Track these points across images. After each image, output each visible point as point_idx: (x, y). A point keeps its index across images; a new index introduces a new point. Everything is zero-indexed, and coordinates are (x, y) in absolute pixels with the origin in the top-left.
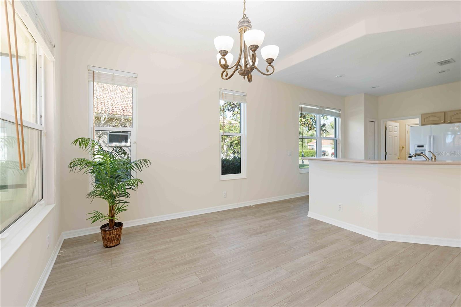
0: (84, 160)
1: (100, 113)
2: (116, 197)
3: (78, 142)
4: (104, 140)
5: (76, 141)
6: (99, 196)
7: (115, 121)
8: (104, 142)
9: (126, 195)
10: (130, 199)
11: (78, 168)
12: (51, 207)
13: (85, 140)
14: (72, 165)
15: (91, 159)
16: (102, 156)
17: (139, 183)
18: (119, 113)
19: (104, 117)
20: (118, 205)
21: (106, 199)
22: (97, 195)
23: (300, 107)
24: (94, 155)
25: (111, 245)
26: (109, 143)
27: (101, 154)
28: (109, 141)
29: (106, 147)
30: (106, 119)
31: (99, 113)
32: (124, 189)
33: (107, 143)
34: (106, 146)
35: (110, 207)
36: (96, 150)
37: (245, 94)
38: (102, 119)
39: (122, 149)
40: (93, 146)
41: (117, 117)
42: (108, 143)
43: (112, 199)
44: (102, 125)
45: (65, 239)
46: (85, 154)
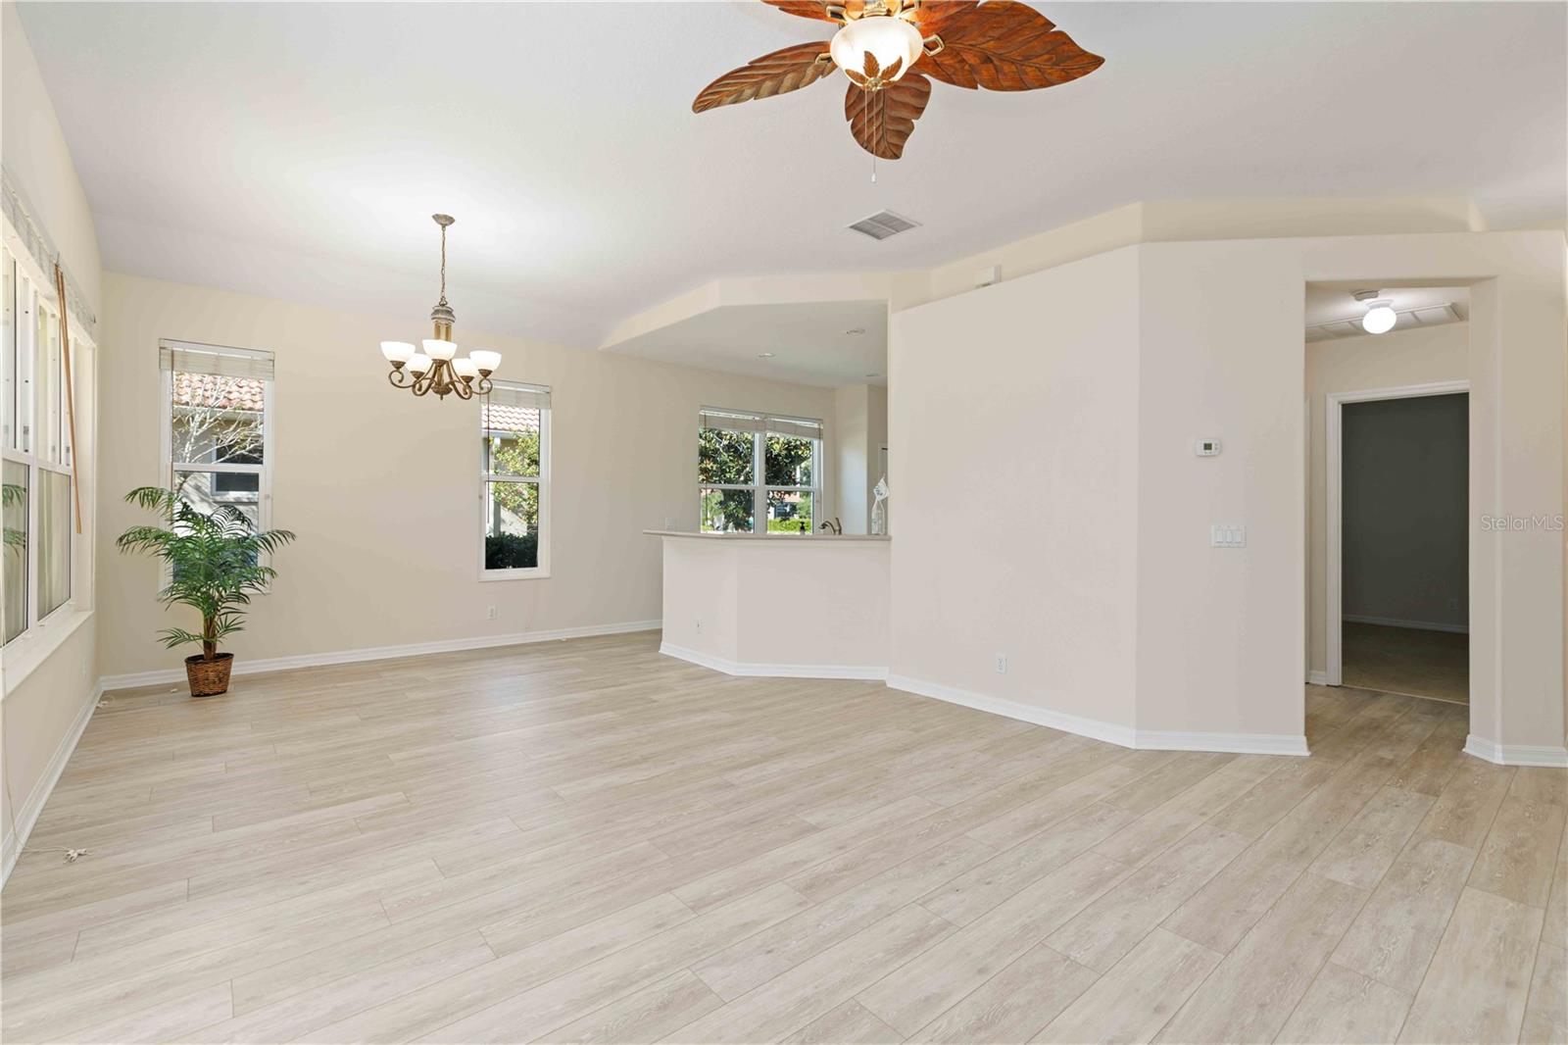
0: (150, 531)
1: (187, 404)
2: (220, 603)
3: (138, 495)
4: (200, 484)
5: (134, 493)
6: (183, 600)
7: (234, 430)
8: (198, 488)
9: (240, 597)
10: (249, 606)
11: (140, 544)
12: (85, 615)
13: (152, 492)
14: (124, 541)
15: (165, 527)
16: (190, 524)
17: (267, 576)
18: (249, 404)
19: (198, 419)
20: (223, 618)
21: (197, 605)
22: (179, 598)
23: (700, 415)
24: (172, 521)
25: (207, 691)
26: (215, 492)
27: (188, 520)
28: (214, 488)
29: (205, 505)
30: (206, 425)
31: (183, 404)
32: (238, 588)
33: (208, 491)
34: (203, 500)
35: (206, 620)
36: (175, 511)
37: (548, 389)
38: (192, 425)
39: (236, 509)
40: (170, 503)
41: (242, 415)
42: (211, 491)
43: (210, 607)
44: (193, 440)
45: (105, 692)
46: (155, 518)
